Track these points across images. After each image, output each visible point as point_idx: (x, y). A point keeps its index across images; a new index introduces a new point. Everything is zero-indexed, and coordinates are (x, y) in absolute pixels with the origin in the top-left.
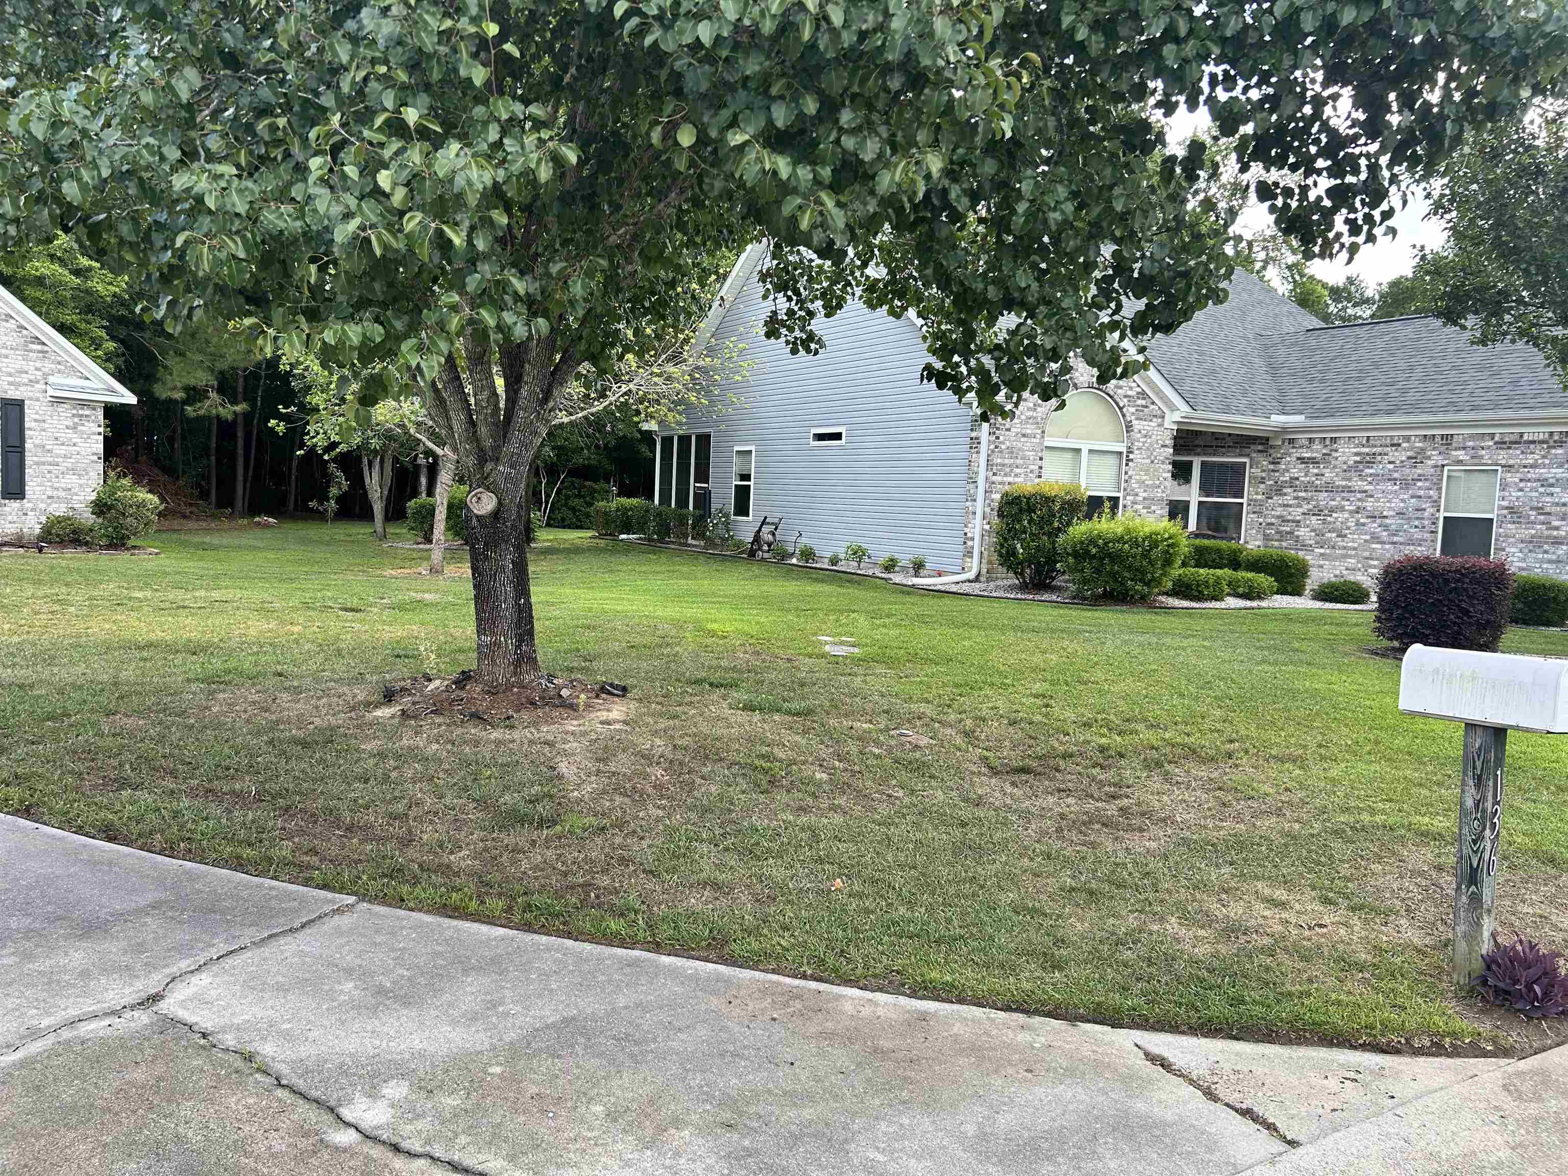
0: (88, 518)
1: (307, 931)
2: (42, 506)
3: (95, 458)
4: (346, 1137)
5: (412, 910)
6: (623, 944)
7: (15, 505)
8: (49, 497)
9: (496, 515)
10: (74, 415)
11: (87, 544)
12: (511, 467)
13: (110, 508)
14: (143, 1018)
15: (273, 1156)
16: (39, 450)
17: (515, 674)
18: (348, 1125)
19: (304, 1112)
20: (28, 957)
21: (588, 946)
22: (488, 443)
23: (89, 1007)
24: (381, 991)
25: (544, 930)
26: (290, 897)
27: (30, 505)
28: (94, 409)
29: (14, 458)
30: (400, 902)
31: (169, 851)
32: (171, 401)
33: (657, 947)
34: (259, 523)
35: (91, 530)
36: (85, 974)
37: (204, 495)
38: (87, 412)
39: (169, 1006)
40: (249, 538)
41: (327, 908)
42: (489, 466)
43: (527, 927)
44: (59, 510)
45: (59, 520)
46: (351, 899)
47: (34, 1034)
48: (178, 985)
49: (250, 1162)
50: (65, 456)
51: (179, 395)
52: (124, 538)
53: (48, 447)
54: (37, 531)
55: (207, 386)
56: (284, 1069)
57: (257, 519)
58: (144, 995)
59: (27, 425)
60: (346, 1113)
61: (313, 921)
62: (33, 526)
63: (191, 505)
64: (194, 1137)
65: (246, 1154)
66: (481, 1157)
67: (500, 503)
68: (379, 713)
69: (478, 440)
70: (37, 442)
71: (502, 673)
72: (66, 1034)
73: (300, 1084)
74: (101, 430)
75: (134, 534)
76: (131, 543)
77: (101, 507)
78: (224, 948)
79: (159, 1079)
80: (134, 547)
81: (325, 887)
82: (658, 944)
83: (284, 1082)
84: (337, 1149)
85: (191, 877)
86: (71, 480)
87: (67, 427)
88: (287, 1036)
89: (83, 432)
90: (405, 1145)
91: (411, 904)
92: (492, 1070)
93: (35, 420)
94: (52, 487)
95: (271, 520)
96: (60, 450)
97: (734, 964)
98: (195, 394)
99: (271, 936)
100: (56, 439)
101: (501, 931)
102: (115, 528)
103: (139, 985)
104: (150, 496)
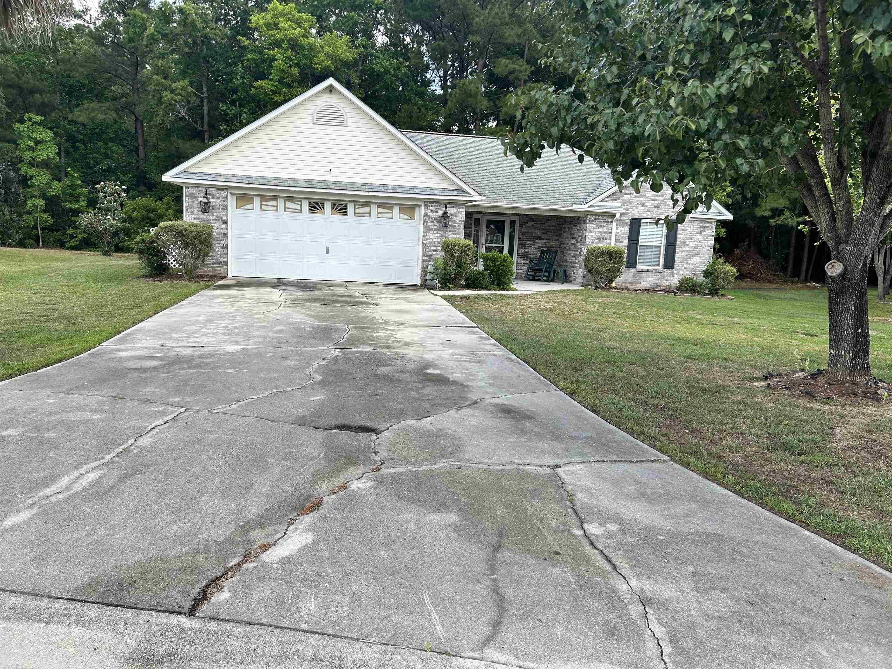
0: (701, 279)
1: (637, 464)
2: (681, 272)
3: (709, 248)
4: (578, 532)
5: (692, 471)
6: (789, 518)
7: (669, 271)
8: (685, 268)
9: (843, 276)
10: (701, 227)
11: (698, 292)
12: (854, 247)
13: (711, 274)
14: (549, 471)
15: (549, 526)
16: (683, 245)
17: (850, 375)
18: (583, 529)
19: (573, 519)
20: (530, 440)
21: (767, 513)
22: (842, 232)
23: (535, 461)
24: (643, 494)
25: (750, 498)
26: (642, 450)
27: (676, 272)
28: (711, 223)
29: (671, 249)
30: (687, 466)
31: (609, 421)
32: (764, 217)
33: (807, 526)
34: (809, 286)
35: (701, 285)
36: (543, 452)
37: (784, 269)
38: (707, 225)
39: (560, 471)
40: (794, 294)
41: (653, 458)
42: (842, 246)
43: (741, 494)
44: (688, 274)
45: (687, 280)
46: (666, 458)
47: (512, 463)
48: (571, 465)
49: (539, 525)
50: (695, 248)
51: (767, 214)
52: (717, 290)
53: (687, 243)
54: (678, 285)
55: (784, 207)
56: (578, 504)
57: (808, 284)
58: (555, 464)
59: (679, 232)
60: (586, 526)
61: (643, 461)
62: (675, 282)
63: (774, 275)
64: (530, 510)
65: (541, 522)
66: (620, 560)
67: (845, 268)
68: (756, 384)
69: (836, 231)
70: (682, 241)
71: (841, 373)
72: (521, 467)
73: (579, 510)
74: (714, 234)
75: (722, 288)
76: (721, 292)
77: (707, 273)
78: (597, 458)
79: (536, 490)
80: (722, 295)
81: (660, 450)
82: (808, 525)
83: (574, 507)
84: (572, 535)
85: (610, 432)
86: (697, 260)
87: (697, 233)
88: (591, 495)
89: (704, 235)
90: (596, 544)
91: (693, 468)
92: (659, 537)
93: (683, 230)
94: (687, 263)
95: (817, 284)
96: (692, 245)
97: (850, 550)
98: (777, 212)
99: (619, 461)
100: (691, 239)
101: (727, 492)
102: (713, 285)
103: (556, 460)
104: (732, 268)
